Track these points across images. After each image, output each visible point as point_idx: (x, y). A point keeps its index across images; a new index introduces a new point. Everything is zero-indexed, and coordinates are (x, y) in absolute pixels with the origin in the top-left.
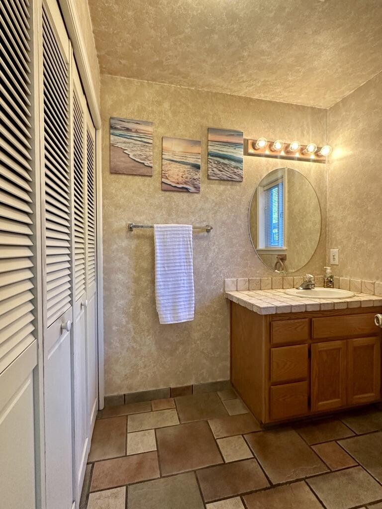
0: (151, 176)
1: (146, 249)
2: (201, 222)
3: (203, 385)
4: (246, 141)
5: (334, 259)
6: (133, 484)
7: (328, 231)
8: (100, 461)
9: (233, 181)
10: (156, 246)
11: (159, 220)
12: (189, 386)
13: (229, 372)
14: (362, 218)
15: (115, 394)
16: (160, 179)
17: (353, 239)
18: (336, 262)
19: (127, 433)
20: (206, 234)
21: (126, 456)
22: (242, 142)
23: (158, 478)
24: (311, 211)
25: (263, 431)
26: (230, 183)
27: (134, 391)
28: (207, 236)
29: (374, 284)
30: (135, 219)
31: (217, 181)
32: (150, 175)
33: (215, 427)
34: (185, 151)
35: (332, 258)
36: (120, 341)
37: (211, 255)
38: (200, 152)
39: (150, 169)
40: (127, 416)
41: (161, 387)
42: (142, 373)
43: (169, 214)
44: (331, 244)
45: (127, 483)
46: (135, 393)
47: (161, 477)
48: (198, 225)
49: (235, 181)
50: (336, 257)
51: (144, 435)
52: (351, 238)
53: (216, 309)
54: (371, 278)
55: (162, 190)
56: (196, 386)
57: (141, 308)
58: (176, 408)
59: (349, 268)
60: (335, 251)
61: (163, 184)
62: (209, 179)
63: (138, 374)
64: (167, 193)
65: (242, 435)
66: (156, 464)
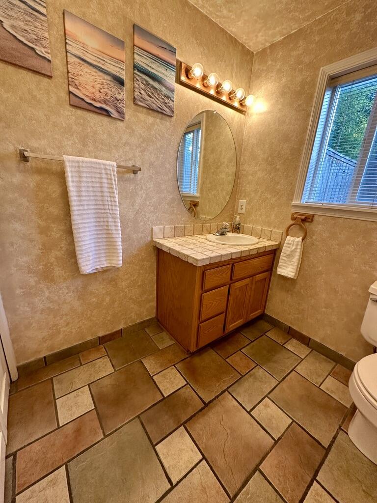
0: (50, 77)
1: (54, 190)
2: (126, 160)
3: (132, 326)
4: (180, 63)
5: (241, 208)
6: (74, 458)
7: (240, 183)
8: (25, 447)
9: (162, 113)
10: (69, 187)
11: (70, 150)
12: (119, 331)
13: (155, 311)
14: (270, 174)
15: (32, 359)
16: (66, 86)
17: (259, 193)
18: (243, 211)
19: (55, 400)
20: (132, 175)
21: (59, 427)
22: (175, 63)
23: (102, 439)
24: (226, 163)
25: (189, 357)
26: (160, 115)
27: (56, 351)
28: (133, 178)
29: (271, 231)
30: (29, 144)
31: (145, 110)
32: (49, 74)
33: (150, 364)
34: (101, 50)
35: (240, 207)
36: (29, 304)
37: (138, 200)
38: (124, 59)
39: (46, 63)
40: (52, 379)
41: (89, 338)
42: (64, 331)
43: (85, 145)
44: (241, 196)
45: (65, 461)
46: (59, 352)
47: (105, 436)
48: (122, 164)
49: (165, 115)
50: (244, 207)
51: (78, 395)
52: (258, 191)
53: (144, 257)
54: (269, 226)
55: (71, 105)
56: (125, 329)
57: (55, 263)
58: (108, 355)
59: (253, 217)
60: (243, 202)
61: (71, 94)
62: (135, 104)
63: (60, 333)
64: (79, 112)
65: (174, 365)
66: (97, 423)
